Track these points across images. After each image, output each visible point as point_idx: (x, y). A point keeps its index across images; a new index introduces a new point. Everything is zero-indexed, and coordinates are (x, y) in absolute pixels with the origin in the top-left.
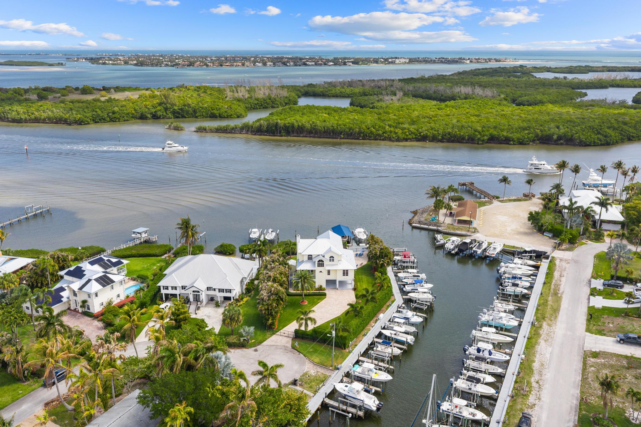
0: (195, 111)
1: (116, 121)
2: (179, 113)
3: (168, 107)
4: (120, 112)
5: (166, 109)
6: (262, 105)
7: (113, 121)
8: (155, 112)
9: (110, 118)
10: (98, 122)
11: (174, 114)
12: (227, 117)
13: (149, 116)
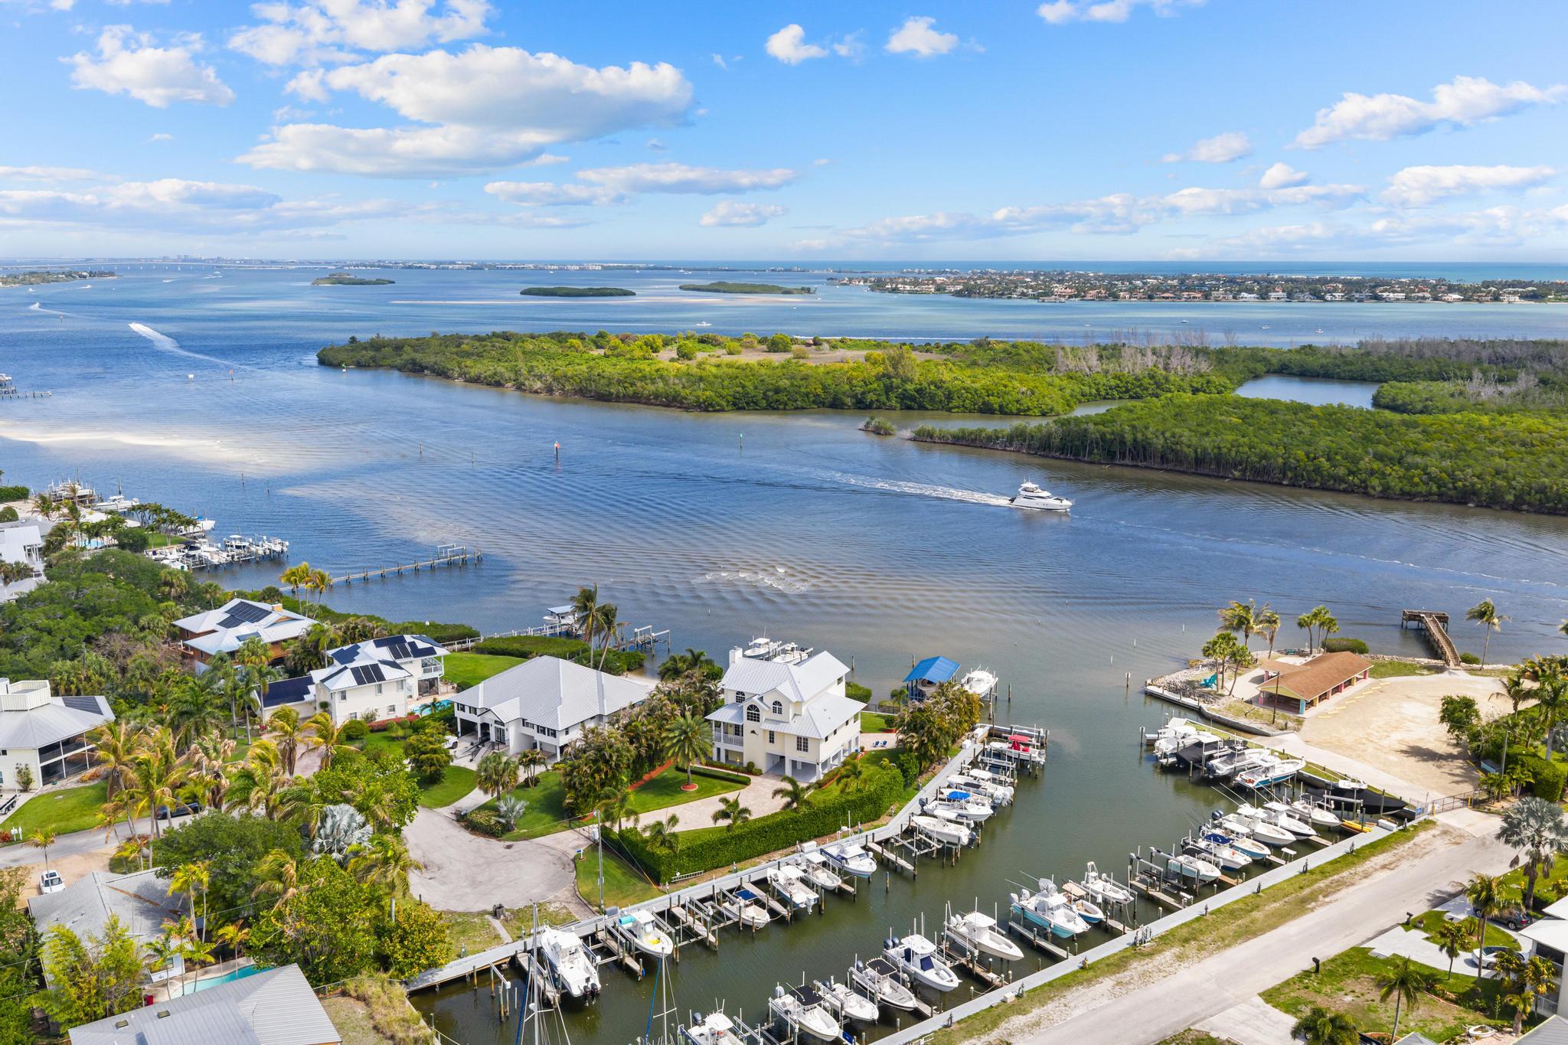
0: (949, 397)
1: (777, 409)
2: (912, 399)
3: (894, 385)
4: (791, 389)
5: (889, 389)
6: (1127, 391)
7: (774, 409)
8: (863, 393)
9: (767, 401)
10: (743, 408)
11: (902, 399)
12: (1017, 414)
13: (848, 401)
